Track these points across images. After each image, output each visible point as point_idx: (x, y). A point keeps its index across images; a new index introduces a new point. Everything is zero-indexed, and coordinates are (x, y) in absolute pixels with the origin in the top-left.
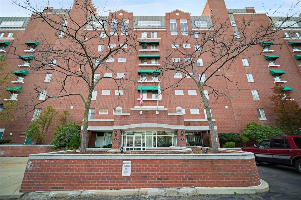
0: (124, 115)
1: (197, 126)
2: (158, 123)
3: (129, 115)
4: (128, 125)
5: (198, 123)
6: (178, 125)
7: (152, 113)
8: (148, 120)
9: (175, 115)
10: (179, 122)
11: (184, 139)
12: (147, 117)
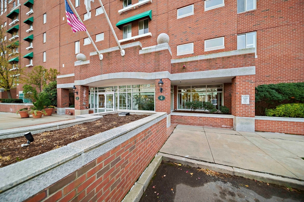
0: (83, 65)
1: (201, 70)
2: (124, 71)
3: (88, 64)
4: (88, 79)
5: (204, 65)
6: (155, 71)
7: (116, 55)
8: (110, 67)
9: (151, 53)
10: (159, 65)
11: (164, 98)
12: (109, 64)
